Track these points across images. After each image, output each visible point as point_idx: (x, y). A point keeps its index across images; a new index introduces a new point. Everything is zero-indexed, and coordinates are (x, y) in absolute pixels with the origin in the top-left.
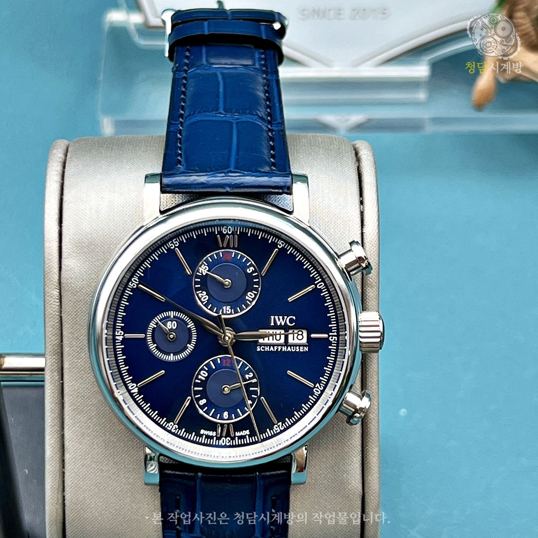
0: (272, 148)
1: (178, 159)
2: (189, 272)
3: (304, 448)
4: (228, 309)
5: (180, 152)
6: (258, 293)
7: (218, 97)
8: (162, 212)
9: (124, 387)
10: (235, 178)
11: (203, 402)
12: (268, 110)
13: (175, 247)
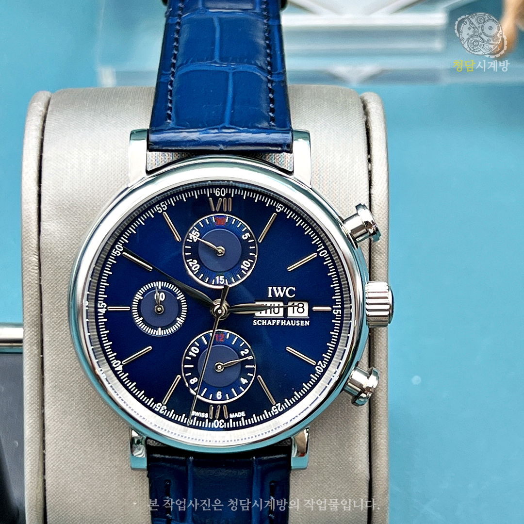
0: (272, 101)
1: (168, 114)
2: (178, 238)
3: (305, 431)
4: (221, 279)
5: (170, 105)
6: (254, 262)
7: (213, 44)
8: (148, 173)
9: (107, 364)
10: (229, 134)
11: (194, 381)
12: (269, 59)
13: (163, 211)
